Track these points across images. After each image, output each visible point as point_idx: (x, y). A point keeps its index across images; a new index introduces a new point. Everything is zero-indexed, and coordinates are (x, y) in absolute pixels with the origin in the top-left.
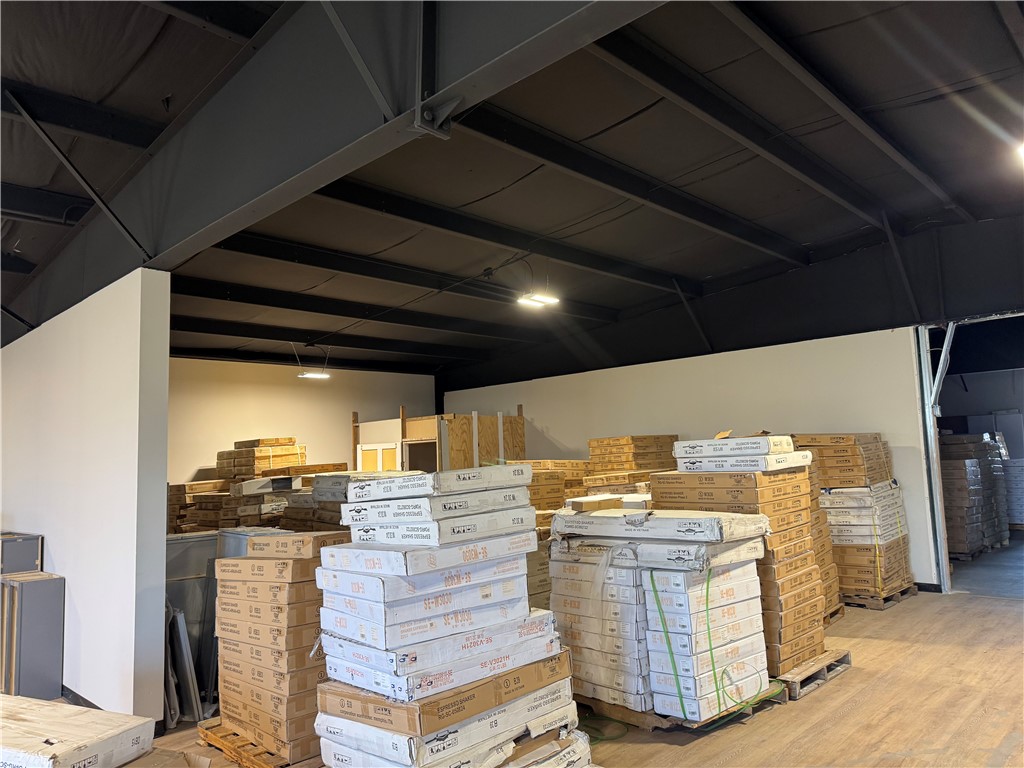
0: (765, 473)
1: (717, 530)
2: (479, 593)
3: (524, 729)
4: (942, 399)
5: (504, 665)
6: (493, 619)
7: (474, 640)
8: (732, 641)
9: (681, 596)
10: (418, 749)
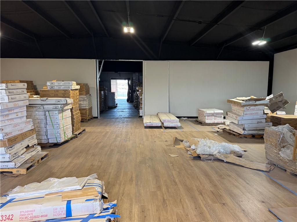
0: (71, 90)
1: (65, 101)
2: (16, 114)
3: (27, 145)
4: (100, 77)
5: (23, 131)
6: (18, 121)
7: (15, 125)
8: (66, 126)
9: (57, 116)
10: (7, 150)
